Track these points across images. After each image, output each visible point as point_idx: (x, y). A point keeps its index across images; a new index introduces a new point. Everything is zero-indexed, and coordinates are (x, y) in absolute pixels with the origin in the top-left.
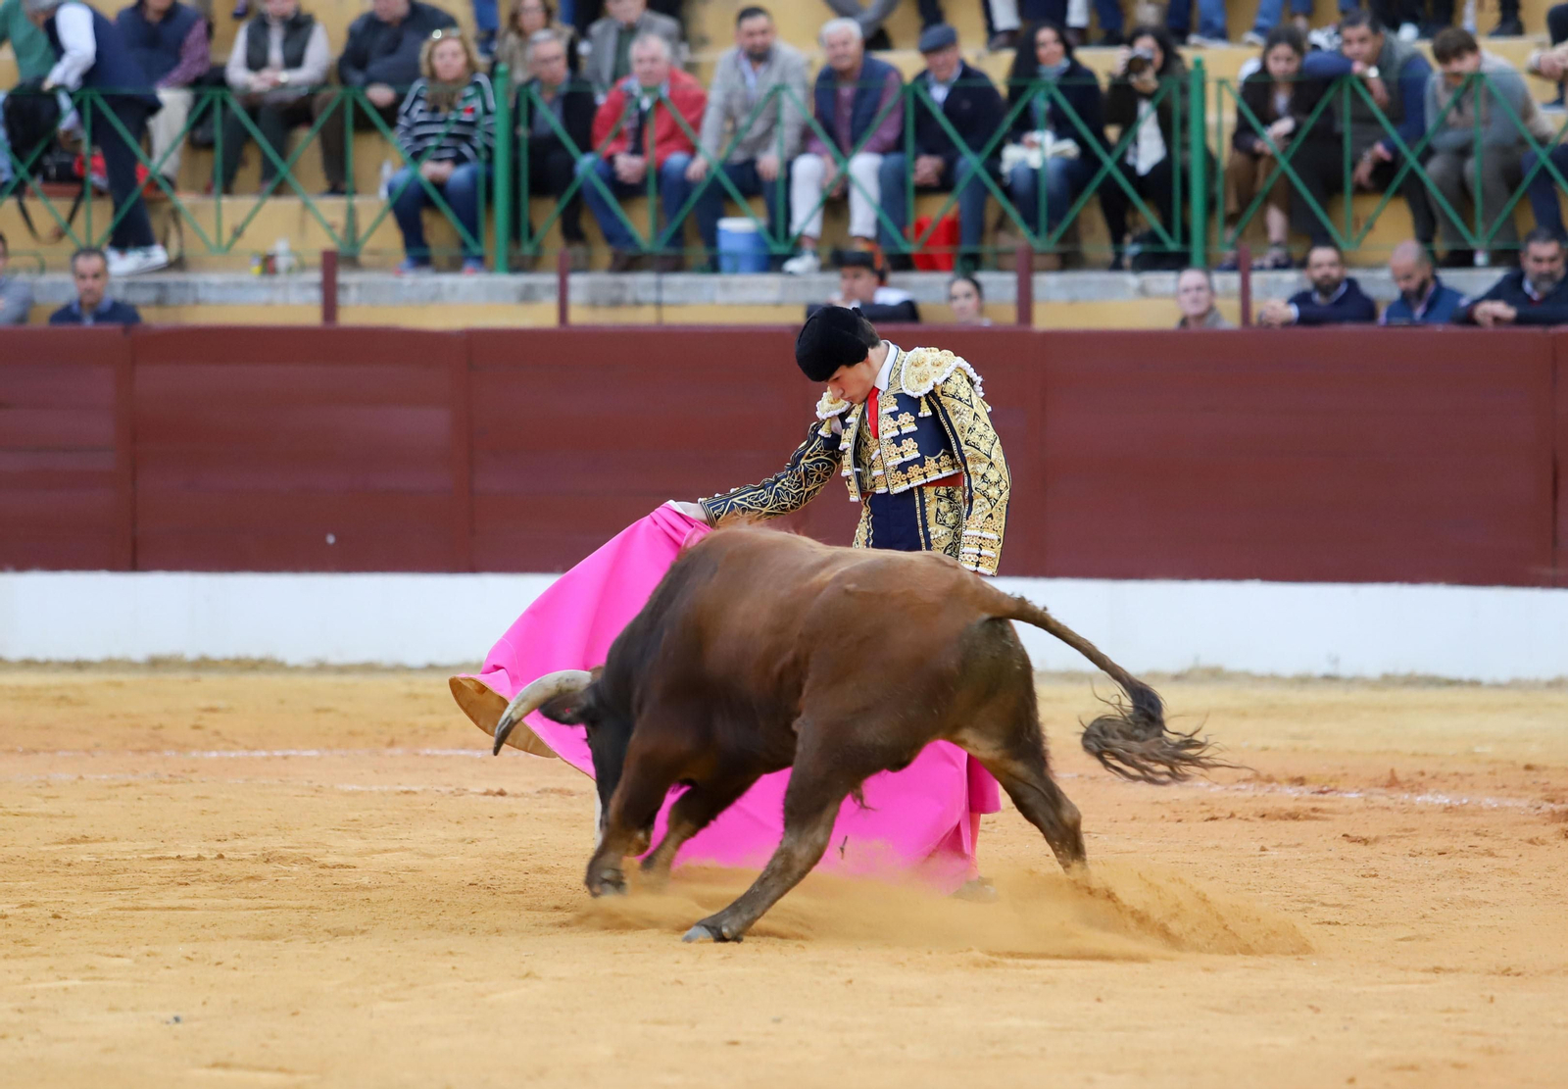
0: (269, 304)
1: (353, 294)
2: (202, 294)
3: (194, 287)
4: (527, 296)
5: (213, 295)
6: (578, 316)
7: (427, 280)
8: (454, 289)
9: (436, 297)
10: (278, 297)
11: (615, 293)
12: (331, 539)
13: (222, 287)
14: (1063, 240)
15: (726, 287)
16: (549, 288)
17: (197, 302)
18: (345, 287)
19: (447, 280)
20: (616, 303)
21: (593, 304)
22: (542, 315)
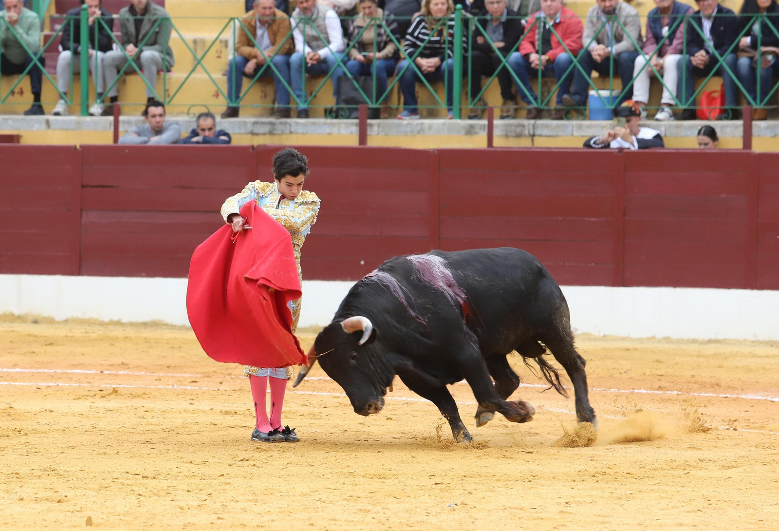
0: (330, 134)
1: (375, 128)
2: (293, 129)
3: (290, 125)
4: (470, 131)
5: (300, 130)
6: (499, 142)
7: (416, 121)
8: (430, 127)
9: (421, 131)
10: (335, 130)
11: (518, 130)
12: (362, 263)
13: (304, 125)
14: (769, 103)
15: (580, 127)
16: (483, 126)
17: (291, 133)
18: (371, 125)
19: (427, 122)
20: (519, 136)
21: (507, 136)
22: (479, 142)
